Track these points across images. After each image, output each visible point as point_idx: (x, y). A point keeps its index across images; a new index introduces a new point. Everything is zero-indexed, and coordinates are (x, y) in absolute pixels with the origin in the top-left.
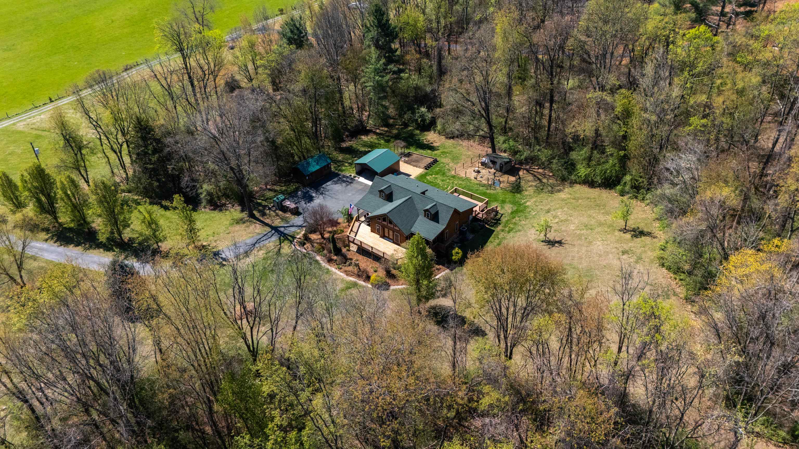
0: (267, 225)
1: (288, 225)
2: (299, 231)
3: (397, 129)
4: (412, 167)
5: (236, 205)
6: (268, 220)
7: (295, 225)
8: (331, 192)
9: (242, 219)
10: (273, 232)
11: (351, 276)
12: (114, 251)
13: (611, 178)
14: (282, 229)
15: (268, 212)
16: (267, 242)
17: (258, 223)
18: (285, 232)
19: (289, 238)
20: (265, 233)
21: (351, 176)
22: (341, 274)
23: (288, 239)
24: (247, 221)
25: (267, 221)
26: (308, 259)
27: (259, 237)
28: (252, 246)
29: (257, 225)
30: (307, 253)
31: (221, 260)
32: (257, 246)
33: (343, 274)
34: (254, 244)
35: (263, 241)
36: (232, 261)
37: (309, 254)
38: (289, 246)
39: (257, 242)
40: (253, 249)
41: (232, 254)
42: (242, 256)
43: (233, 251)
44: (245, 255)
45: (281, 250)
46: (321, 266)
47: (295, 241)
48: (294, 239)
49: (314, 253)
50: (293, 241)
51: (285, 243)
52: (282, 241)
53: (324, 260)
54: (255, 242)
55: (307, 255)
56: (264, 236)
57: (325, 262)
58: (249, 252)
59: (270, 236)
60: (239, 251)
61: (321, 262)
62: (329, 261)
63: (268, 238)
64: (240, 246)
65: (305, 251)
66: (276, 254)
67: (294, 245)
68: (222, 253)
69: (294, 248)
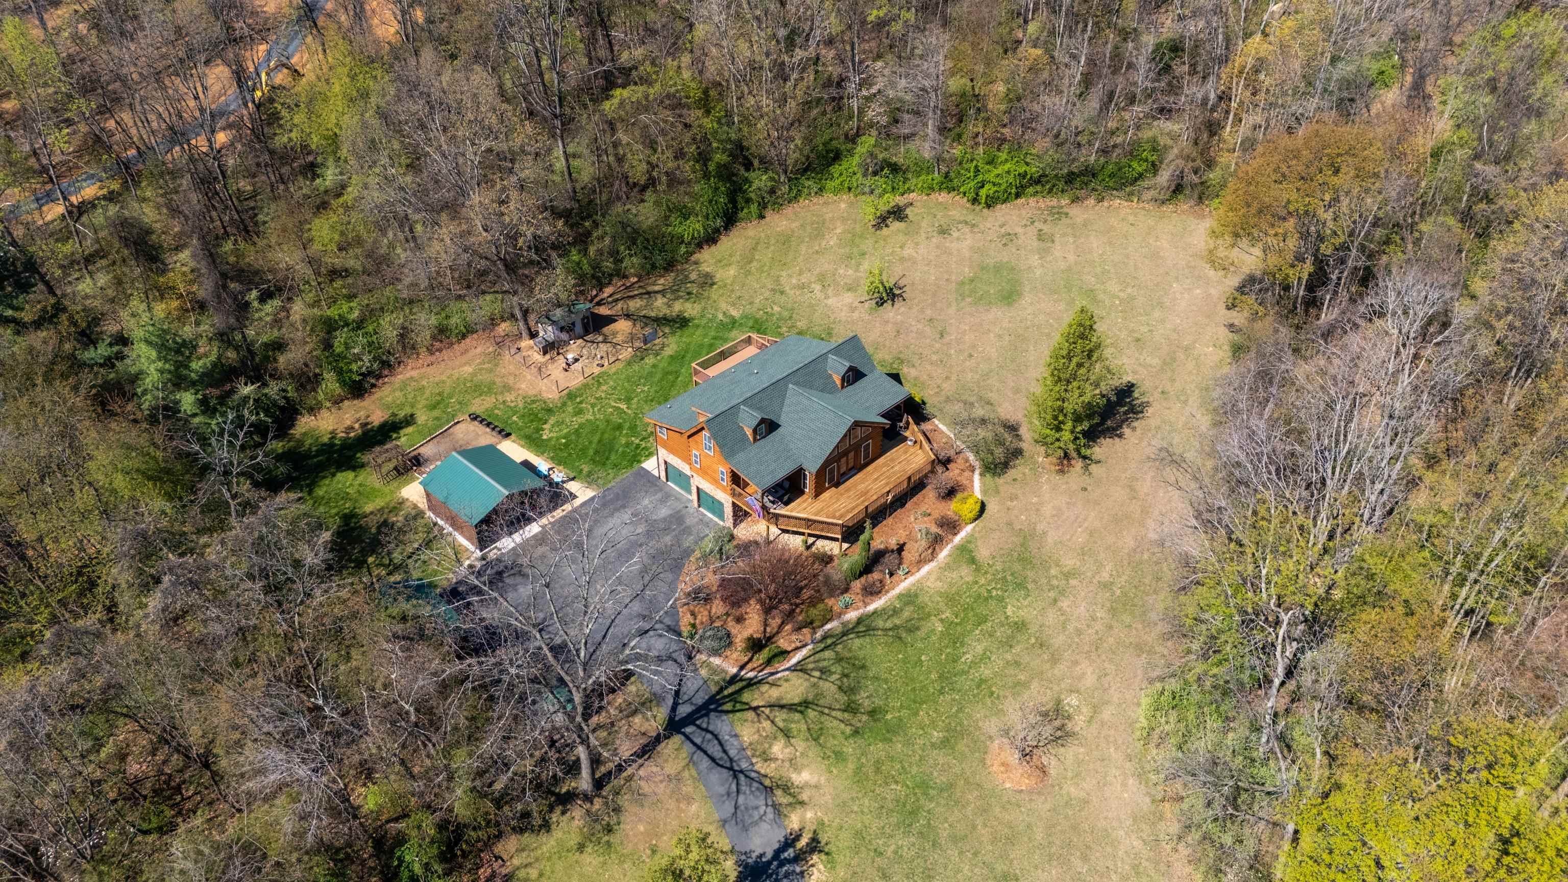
0: (648, 749)
1: (670, 697)
2: (704, 672)
6: (624, 748)
7: (673, 680)
9: (594, 818)
10: (690, 729)
11: (935, 553)
14: (685, 709)
16: (732, 742)
17: (631, 770)
18: (699, 701)
20: (688, 746)
22: (924, 571)
24: (609, 801)
25: (627, 749)
26: (851, 636)
27: (705, 763)
28: (742, 778)
29: (642, 772)
30: (821, 641)
31: (790, 853)
32: (744, 765)
33: (926, 569)
34: (736, 774)
35: (725, 751)
36: (802, 820)
37: (824, 638)
38: (773, 685)
39: (728, 765)
40: (758, 773)
41: (764, 826)
42: (781, 798)
43: (756, 823)
44: (779, 792)
45: (784, 702)
46: (884, 609)
47: (751, 675)
48: (741, 680)
49: (828, 626)
50: (751, 679)
51: (753, 698)
52: (738, 706)
53: (866, 604)
54: (725, 771)
55: (829, 641)
56: (705, 752)
57: (873, 601)
58: (767, 782)
59: (709, 736)
60: (757, 808)
61: (871, 608)
62: (872, 592)
63: (717, 739)
64: (736, 808)
65: (810, 647)
66: (801, 712)
67: (772, 674)
68: (754, 855)
69: (787, 673)
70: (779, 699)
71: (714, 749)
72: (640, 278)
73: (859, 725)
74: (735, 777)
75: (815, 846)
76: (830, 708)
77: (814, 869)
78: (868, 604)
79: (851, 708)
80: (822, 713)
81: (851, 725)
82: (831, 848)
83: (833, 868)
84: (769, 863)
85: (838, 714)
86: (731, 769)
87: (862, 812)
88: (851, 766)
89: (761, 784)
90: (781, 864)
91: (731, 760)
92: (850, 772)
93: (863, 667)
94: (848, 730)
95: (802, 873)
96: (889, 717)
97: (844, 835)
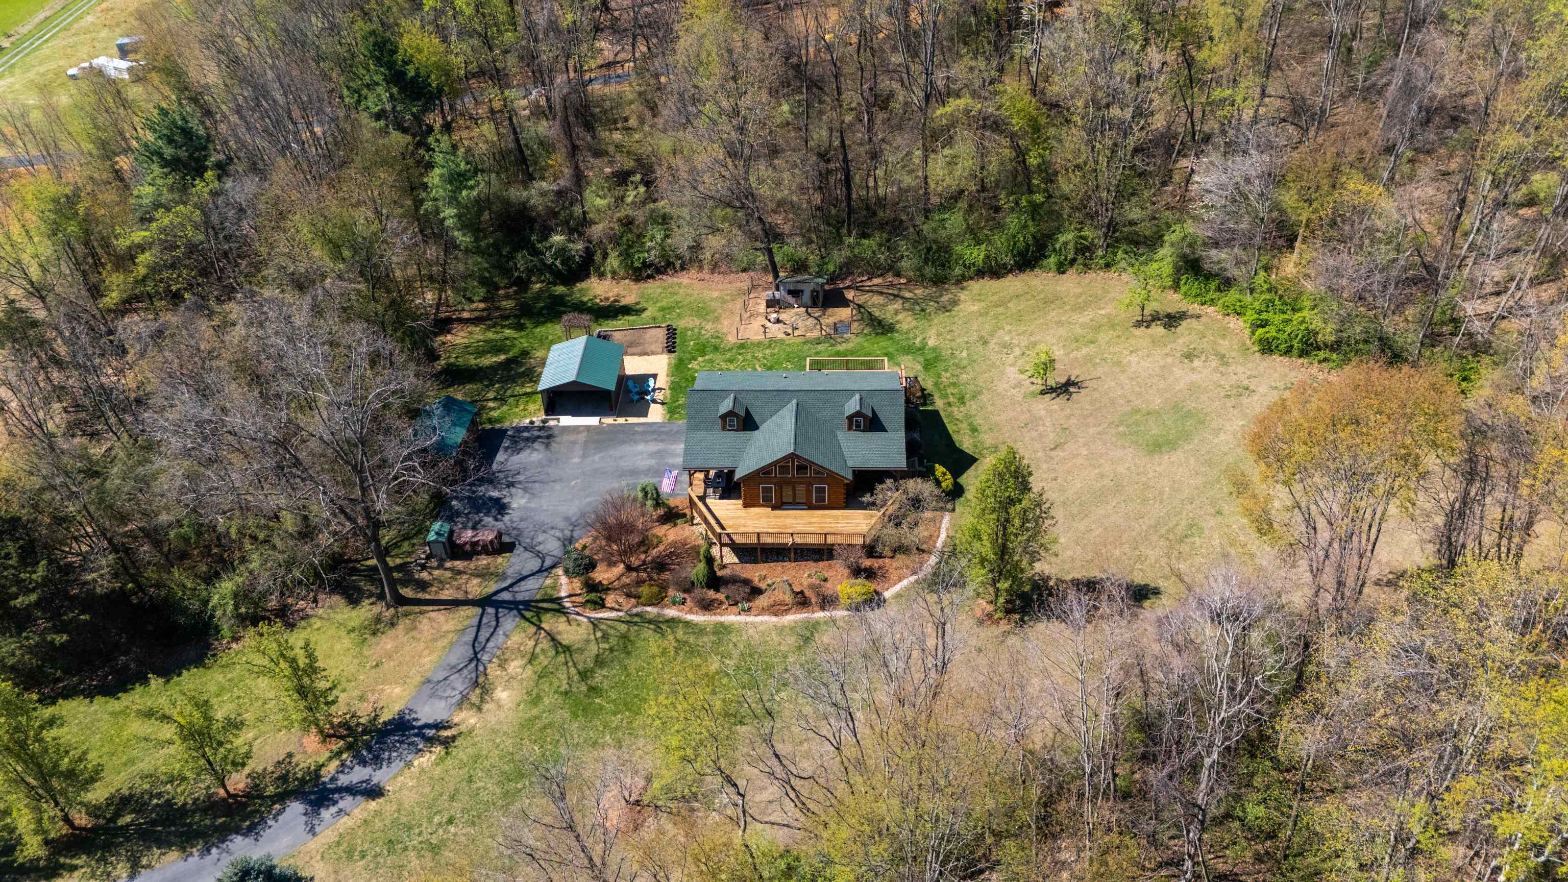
0: (456, 603)
1: (509, 582)
2: (549, 582)
3: (507, 297)
4: (637, 358)
5: (321, 596)
6: (446, 592)
7: (525, 573)
8: (528, 474)
9: (378, 620)
10: (490, 610)
11: (786, 612)
12: (74, 868)
13: (1027, 250)
14: (506, 596)
15: (425, 575)
16: (499, 638)
17: (431, 608)
18: (519, 597)
19: (545, 605)
20: (475, 621)
21: (532, 422)
22: (759, 619)
23: (547, 610)
24: (396, 616)
25: (447, 594)
26: (652, 626)
27: (469, 637)
28: (473, 665)
29: (433, 614)
30: (630, 615)
31: (431, 733)
32: (485, 658)
33: (766, 618)
34: (475, 658)
35: (488, 640)
36: (464, 721)
37: (637, 615)
38: (568, 621)
39: (477, 650)
40: (485, 669)
41: (442, 704)
42: (474, 697)
43: (441, 698)
44: (478, 691)
45: (558, 637)
46: (696, 625)
47: (568, 605)
48: (559, 604)
49: (649, 609)
50: (564, 607)
51: (549, 621)
52: (534, 620)
53: (691, 611)
54: (471, 652)
55: (636, 619)
56: (478, 631)
57: (697, 613)
58: (481, 680)
59: (494, 623)
60: (454, 689)
61: (689, 617)
62: (707, 606)
63: (495, 629)
64: (445, 679)
65: (621, 614)
66: (557, 652)
67: (578, 614)
68: (414, 716)
69: (585, 620)
70: (559, 633)
71: (484, 634)
72: (909, 281)
73: (574, 690)
74: (471, 661)
75: (447, 743)
76: (574, 664)
77: (428, 754)
78: (693, 613)
79: (584, 675)
80: (567, 663)
81: (570, 686)
82: (454, 752)
83: (437, 764)
84: (414, 727)
85: (573, 671)
86: (476, 653)
87: (498, 746)
88: (535, 712)
89: (477, 677)
90: (416, 735)
91: (484, 648)
92: (527, 716)
93: (628, 653)
94: (565, 687)
95: (420, 750)
96: (597, 701)
97: (470, 751)
